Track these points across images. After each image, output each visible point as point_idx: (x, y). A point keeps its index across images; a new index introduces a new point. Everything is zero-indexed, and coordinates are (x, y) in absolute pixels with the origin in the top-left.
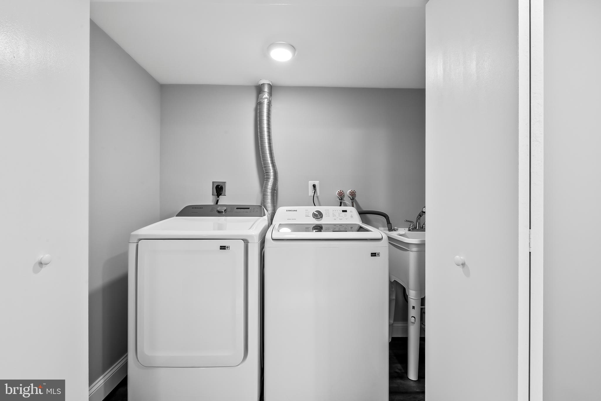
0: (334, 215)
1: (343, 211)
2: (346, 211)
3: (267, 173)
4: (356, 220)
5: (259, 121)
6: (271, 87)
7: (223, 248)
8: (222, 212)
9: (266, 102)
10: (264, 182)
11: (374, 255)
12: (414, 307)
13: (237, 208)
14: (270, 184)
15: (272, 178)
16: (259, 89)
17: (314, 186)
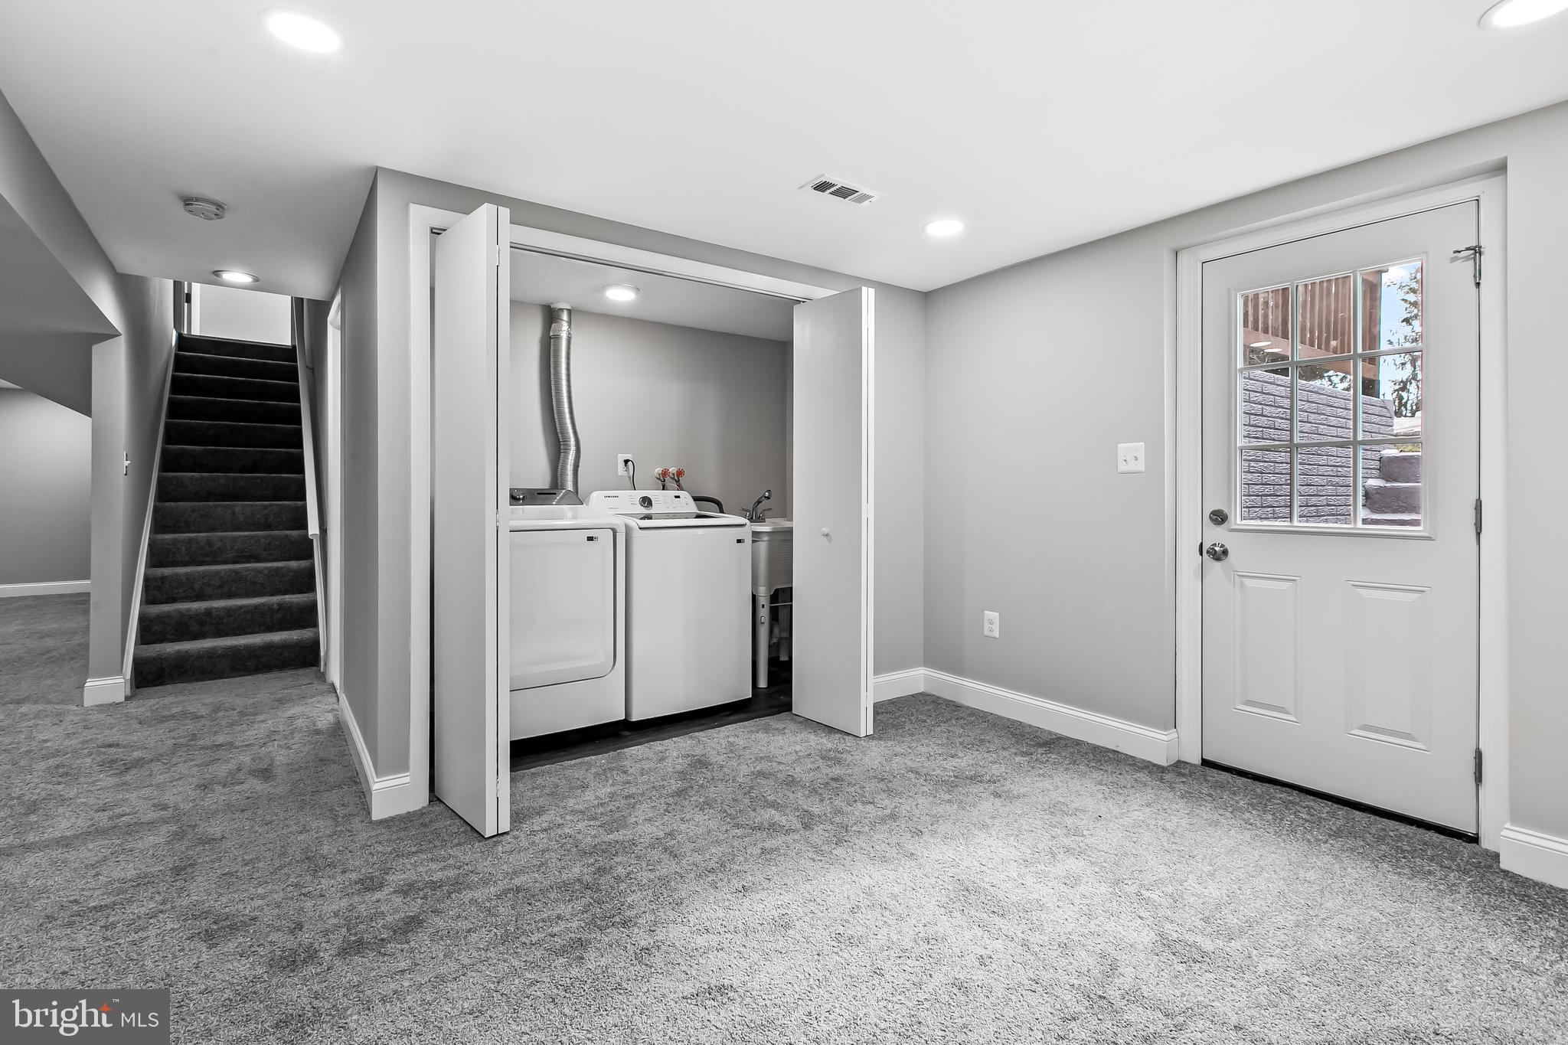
0: (666, 503)
1: (676, 497)
2: (679, 497)
3: (566, 441)
4: (692, 507)
5: (554, 363)
6: (569, 311)
7: (590, 539)
8: (519, 499)
9: (564, 335)
10: (560, 456)
11: (739, 541)
12: (763, 606)
13: (538, 494)
14: (570, 458)
15: (573, 448)
16: (551, 315)
17: (626, 462)
